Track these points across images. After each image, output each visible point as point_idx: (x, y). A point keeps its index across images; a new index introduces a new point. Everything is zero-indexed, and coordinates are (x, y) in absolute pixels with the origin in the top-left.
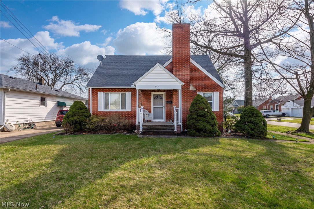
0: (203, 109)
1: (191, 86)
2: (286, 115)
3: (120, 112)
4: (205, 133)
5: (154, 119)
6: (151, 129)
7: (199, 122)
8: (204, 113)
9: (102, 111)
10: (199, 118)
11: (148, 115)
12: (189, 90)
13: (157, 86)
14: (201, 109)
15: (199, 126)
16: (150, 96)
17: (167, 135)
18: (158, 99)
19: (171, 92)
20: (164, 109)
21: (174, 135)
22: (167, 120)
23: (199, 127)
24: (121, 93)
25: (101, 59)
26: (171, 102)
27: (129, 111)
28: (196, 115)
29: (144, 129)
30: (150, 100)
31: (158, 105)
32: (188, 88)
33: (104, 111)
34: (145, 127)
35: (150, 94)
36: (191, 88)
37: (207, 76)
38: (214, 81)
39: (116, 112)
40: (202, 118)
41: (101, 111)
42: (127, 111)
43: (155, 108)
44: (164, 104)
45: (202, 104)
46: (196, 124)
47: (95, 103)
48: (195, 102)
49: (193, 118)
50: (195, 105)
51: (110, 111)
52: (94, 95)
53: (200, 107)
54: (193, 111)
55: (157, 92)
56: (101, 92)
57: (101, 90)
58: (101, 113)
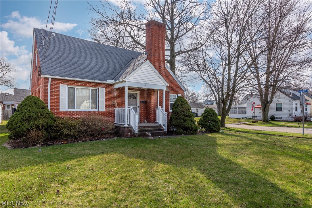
4: (191, 131)
7: (186, 121)
8: (190, 114)
10: (186, 118)
14: (187, 110)
18: (132, 98)
19: (145, 92)
20: (138, 109)
21: (165, 135)
23: (187, 126)
24: (90, 88)
26: (145, 102)
28: (183, 115)
40: (188, 118)
42: (100, 112)
44: (138, 104)
45: (187, 105)
46: (184, 124)
47: (55, 100)
48: (180, 103)
49: (181, 118)
50: (180, 106)
51: (78, 111)
52: (53, 89)
53: (186, 108)
54: (180, 111)
55: (132, 90)
56: (64, 84)
57: (64, 81)
58: (64, 113)
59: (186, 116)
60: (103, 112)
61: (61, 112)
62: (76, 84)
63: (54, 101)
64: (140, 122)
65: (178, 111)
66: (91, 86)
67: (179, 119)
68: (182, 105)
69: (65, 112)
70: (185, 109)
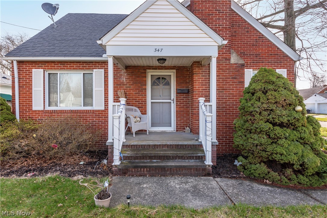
0: (290, 105)
1: (234, 55)
2: (311, 111)
3: (80, 113)
4: (301, 177)
5: (152, 126)
6: (144, 157)
7: (280, 142)
8: (295, 118)
9: (42, 111)
10: (278, 130)
11: (139, 119)
12: (230, 64)
13: (160, 48)
14: (283, 106)
15: (281, 155)
16: (144, 79)
17: (185, 175)
18: (161, 85)
19: (188, 71)
20: (172, 104)
21: (205, 176)
22: (180, 128)
23: (283, 157)
24: (83, 72)
25: (51, 12)
26: (187, 92)
27: (99, 111)
28: (268, 121)
29: (126, 158)
30: (144, 87)
31: (159, 98)
32: (226, 59)
33: (46, 111)
34: (128, 153)
35: (143, 75)
36: (234, 59)
37: (263, 35)
38: (276, 47)
39: (72, 112)
40: (289, 130)
41: (39, 111)
42: (96, 111)
43: (154, 104)
44: (173, 95)
45: (284, 92)
46: (269, 148)
47: (27, 93)
48: (259, 87)
49: (258, 130)
50: (259, 94)
51: (59, 110)
52: (24, 76)
53: (281, 100)
54: (258, 110)
55: (159, 69)
56: (39, 68)
57: (39, 64)
58: (40, 114)
59: (281, 125)
60: (102, 111)
61: (35, 111)
62: (57, 66)
63: (26, 95)
64: (177, 131)
65: (251, 109)
66: (81, 69)
67: (255, 133)
68: (265, 92)
69: (40, 112)
70: (276, 103)
